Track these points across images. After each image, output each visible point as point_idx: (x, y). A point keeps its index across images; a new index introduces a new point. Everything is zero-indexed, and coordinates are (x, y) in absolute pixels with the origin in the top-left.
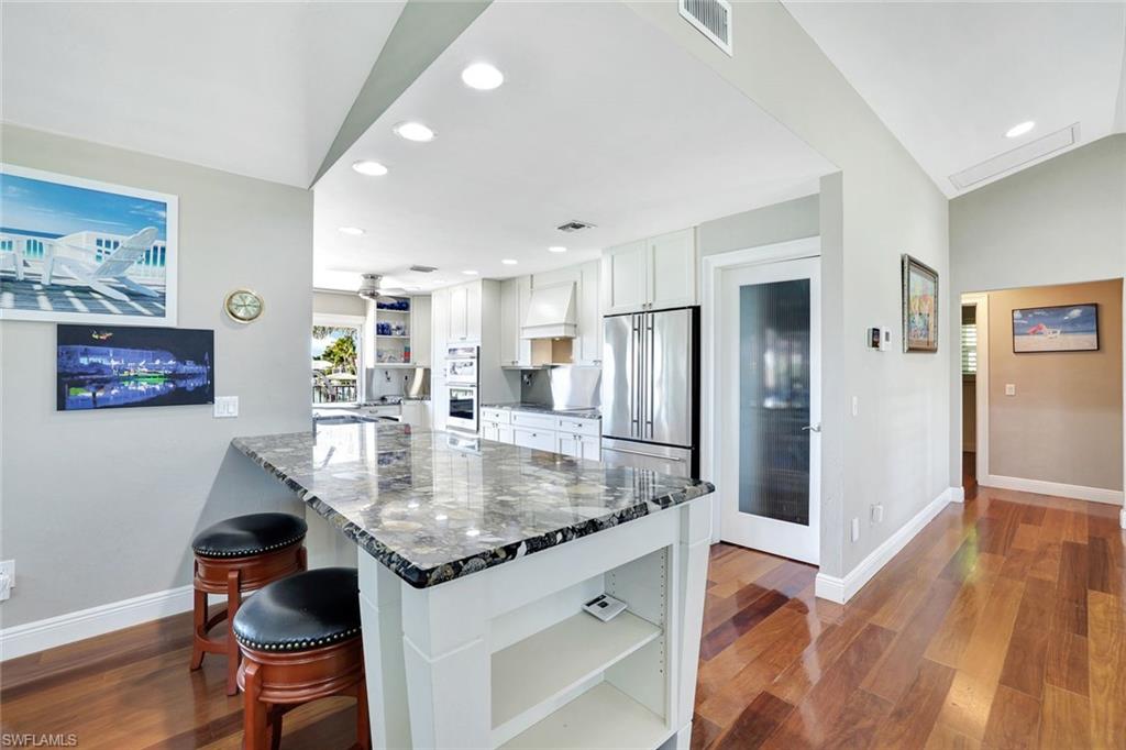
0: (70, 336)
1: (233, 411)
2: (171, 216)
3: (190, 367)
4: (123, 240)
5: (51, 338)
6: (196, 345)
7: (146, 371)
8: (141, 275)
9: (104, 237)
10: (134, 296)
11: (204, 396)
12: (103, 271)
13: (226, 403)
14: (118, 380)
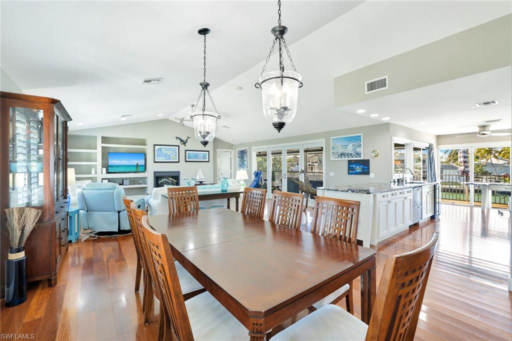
0: (350, 162)
1: (373, 177)
2: (362, 138)
3: (365, 167)
4: (355, 144)
5: (347, 162)
6: (366, 163)
7: (359, 169)
8: (358, 150)
9: (353, 144)
10: (357, 154)
11: (368, 173)
12: (353, 150)
13: (372, 175)
14: (355, 170)
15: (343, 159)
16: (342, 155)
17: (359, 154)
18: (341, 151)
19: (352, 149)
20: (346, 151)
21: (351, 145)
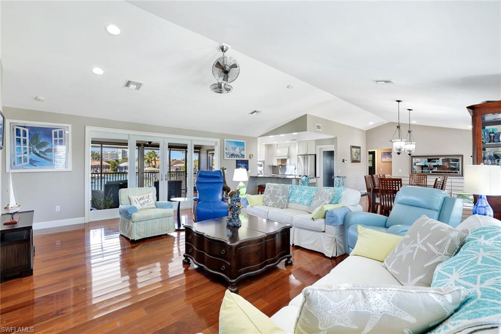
0: (237, 161)
2: (245, 144)
4: (241, 148)
8: (242, 153)
15: (233, 159)
16: (232, 155)
17: (243, 156)
18: (232, 152)
19: (238, 151)
20: (235, 153)
21: (238, 148)
